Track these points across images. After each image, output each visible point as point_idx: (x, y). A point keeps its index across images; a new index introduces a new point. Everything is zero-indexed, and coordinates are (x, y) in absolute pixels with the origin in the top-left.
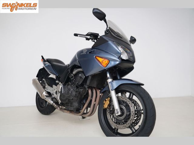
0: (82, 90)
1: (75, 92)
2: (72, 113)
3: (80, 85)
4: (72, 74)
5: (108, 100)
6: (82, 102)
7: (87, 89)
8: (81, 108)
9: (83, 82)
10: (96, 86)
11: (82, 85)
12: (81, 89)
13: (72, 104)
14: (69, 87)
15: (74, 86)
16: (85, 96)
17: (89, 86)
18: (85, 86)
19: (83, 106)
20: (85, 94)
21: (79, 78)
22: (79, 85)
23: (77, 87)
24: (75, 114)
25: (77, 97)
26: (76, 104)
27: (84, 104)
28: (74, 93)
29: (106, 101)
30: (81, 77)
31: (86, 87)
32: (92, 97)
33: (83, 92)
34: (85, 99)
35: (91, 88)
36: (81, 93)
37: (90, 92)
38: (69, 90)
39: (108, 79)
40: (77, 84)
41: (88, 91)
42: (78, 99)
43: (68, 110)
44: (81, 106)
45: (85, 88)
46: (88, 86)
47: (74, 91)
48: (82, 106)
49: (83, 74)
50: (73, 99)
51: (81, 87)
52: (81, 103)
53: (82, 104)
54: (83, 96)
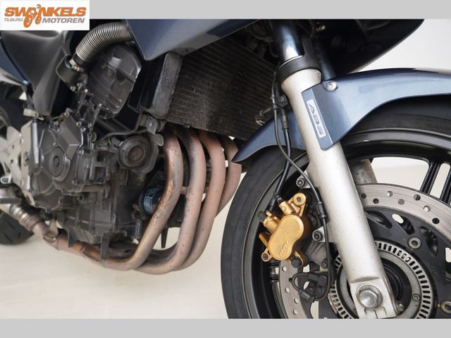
0: (127, 146)
1: (93, 159)
2: (90, 257)
3: (118, 117)
4: (72, 62)
5: (294, 213)
6: (136, 207)
7: (158, 141)
8: (131, 232)
9: (133, 99)
10: (209, 127)
11: (128, 119)
12: (121, 138)
13: (84, 214)
14: (63, 130)
15: (84, 125)
16: (149, 176)
17: (167, 124)
18: (141, 121)
19: (145, 224)
20: (147, 169)
21: (108, 81)
22: (110, 121)
23: (100, 131)
24: (106, 263)
25: (109, 183)
26: (106, 220)
27: (149, 216)
28: (88, 165)
29: (279, 214)
30: (120, 76)
31: (152, 127)
32: (187, 180)
33: (137, 156)
34: (153, 191)
35: (181, 133)
36: (125, 161)
37: (174, 155)
38: (63, 146)
39: (289, 70)
40: (102, 113)
41: (162, 150)
42: (117, 193)
43: (73, 242)
44: (135, 224)
45: (147, 136)
46: (159, 121)
47: (87, 151)
48: (139, 224)
49: (131, 57)
50: (86, 194)
51: (122, 129)
52: (133, 209)
53: (137, 214)
54: (142, 178)
